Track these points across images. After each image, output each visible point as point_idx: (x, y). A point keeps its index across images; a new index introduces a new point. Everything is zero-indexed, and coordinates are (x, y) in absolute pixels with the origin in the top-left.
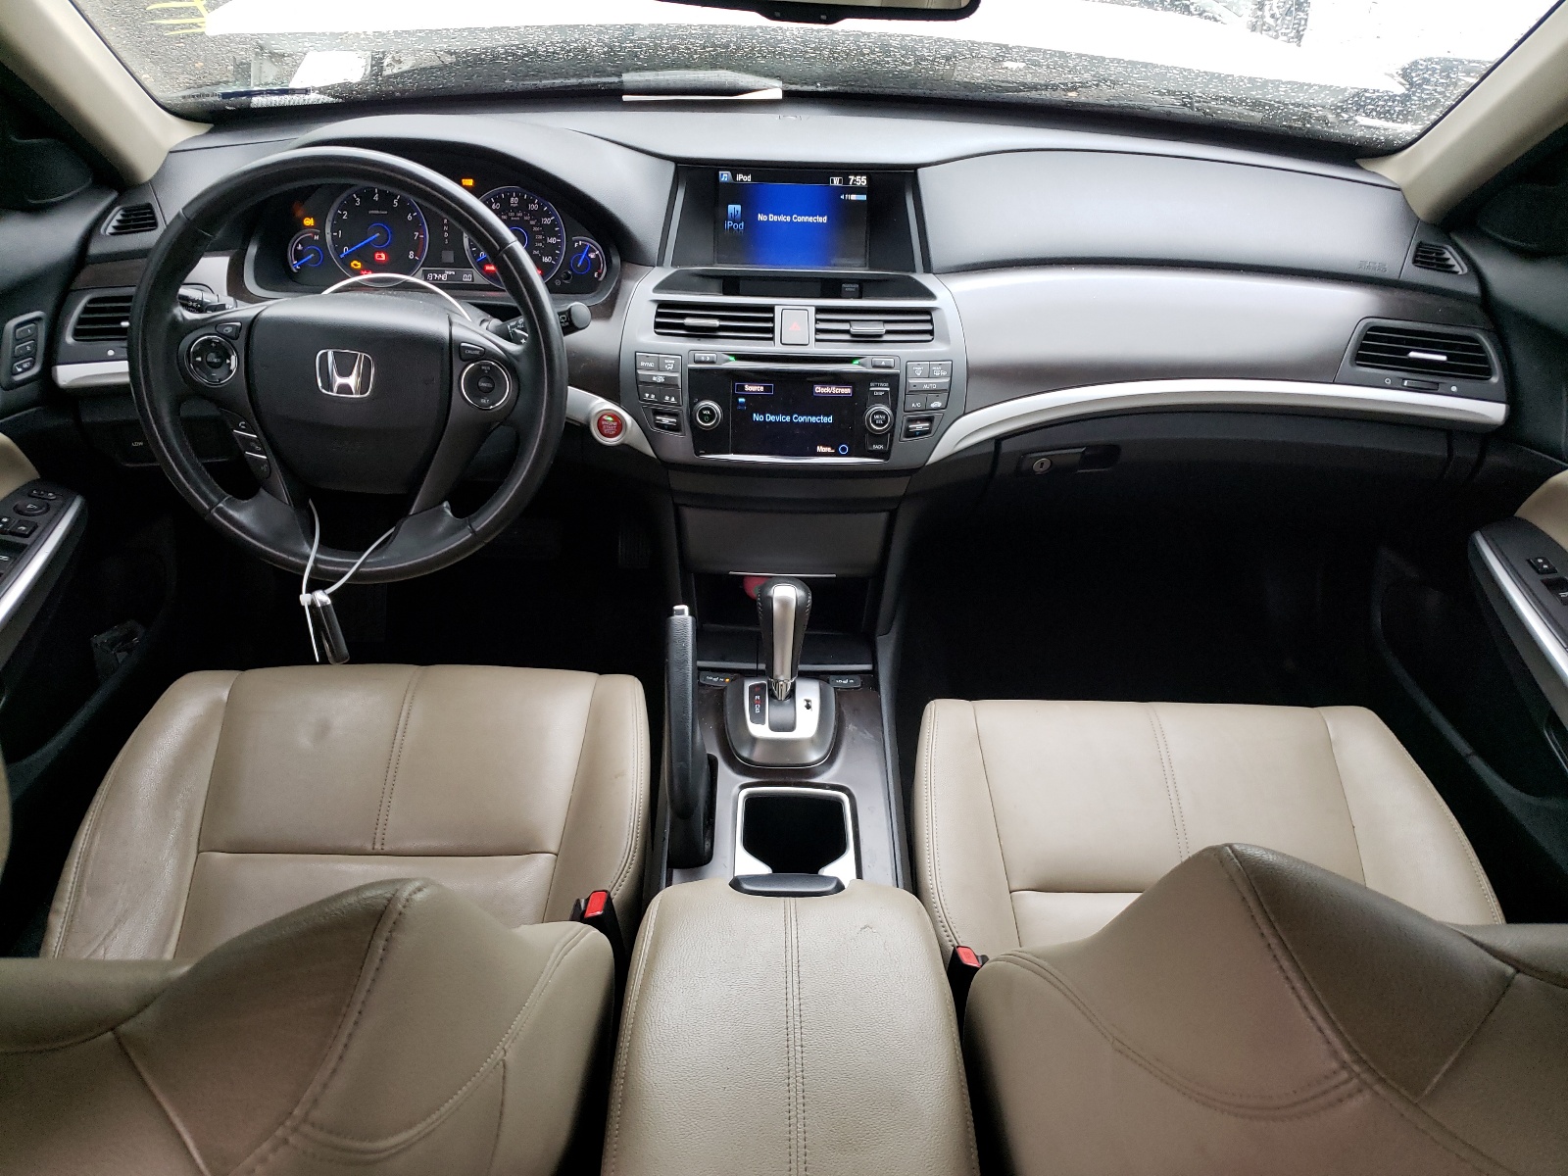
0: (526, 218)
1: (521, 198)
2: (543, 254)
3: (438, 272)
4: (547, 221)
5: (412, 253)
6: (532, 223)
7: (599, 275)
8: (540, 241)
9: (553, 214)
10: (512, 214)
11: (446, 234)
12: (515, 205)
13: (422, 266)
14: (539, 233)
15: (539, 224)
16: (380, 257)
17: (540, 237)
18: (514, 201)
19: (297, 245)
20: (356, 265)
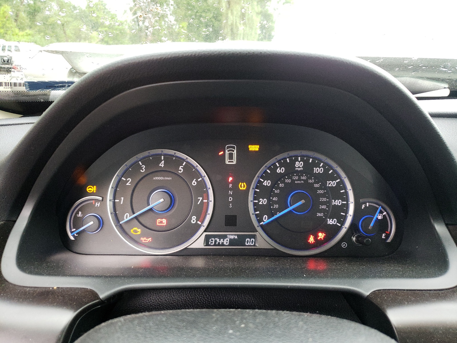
0: (310, 181)
1: (306, 163)
2: (326, 217)
3: (220, 237)
4: (332, 184)
5: (194, 218)
6: (316, 186)
7: (388, 236)
8: (323, 203)
9: (339, 177)
10: (296, 178)
11: (231, 199)
12: (299, 169)
13: (205, 231)
14: (323, 195)
15: (324, 186)
16: (161, 222)
17: (324, 199)
18: (299, 165)
19: (77, 213)
20: (135, 231)
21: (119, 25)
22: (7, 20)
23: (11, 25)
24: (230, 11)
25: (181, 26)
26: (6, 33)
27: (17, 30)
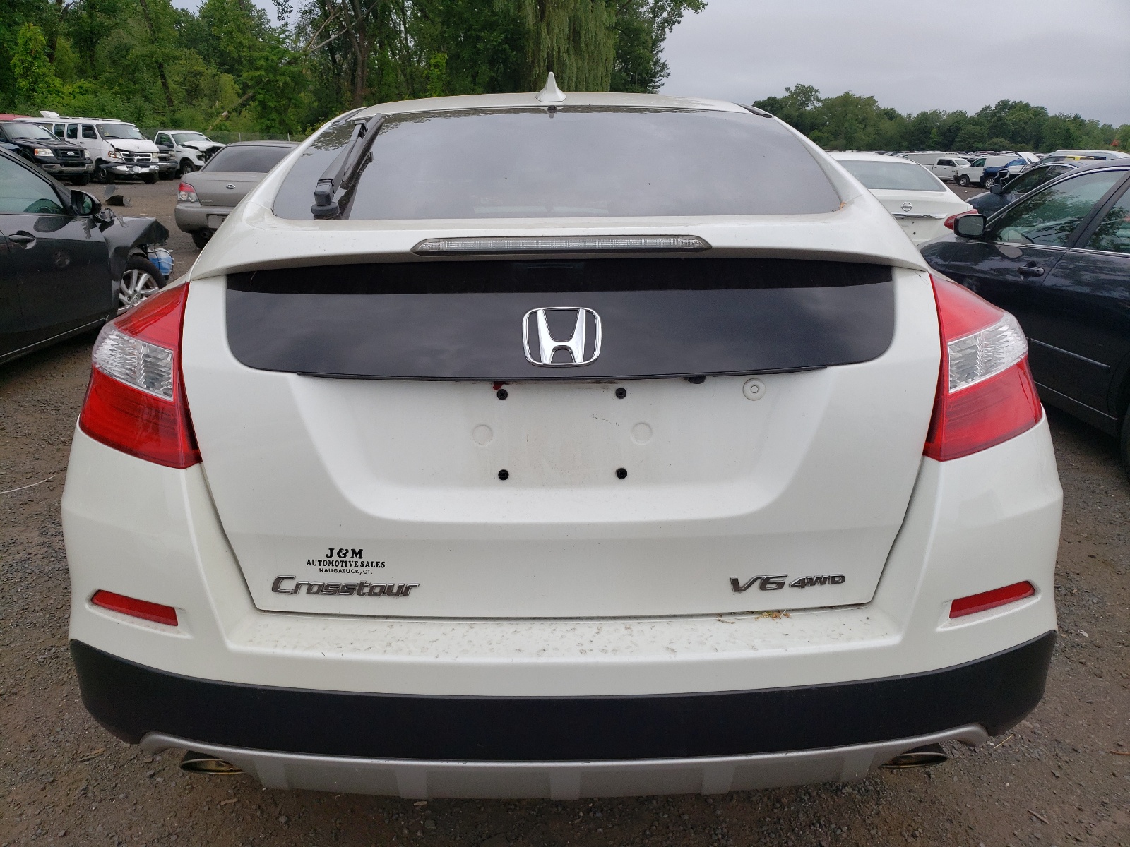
21: (289, 63)
22: (35, 58)
23: (44, 70)
24: (544, 26)
25: (433, 61)
26: (34, 90)
27: (58, 82)
